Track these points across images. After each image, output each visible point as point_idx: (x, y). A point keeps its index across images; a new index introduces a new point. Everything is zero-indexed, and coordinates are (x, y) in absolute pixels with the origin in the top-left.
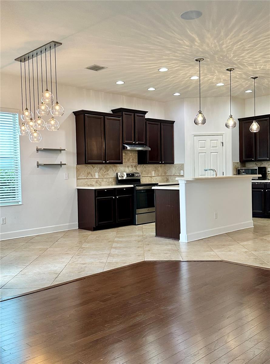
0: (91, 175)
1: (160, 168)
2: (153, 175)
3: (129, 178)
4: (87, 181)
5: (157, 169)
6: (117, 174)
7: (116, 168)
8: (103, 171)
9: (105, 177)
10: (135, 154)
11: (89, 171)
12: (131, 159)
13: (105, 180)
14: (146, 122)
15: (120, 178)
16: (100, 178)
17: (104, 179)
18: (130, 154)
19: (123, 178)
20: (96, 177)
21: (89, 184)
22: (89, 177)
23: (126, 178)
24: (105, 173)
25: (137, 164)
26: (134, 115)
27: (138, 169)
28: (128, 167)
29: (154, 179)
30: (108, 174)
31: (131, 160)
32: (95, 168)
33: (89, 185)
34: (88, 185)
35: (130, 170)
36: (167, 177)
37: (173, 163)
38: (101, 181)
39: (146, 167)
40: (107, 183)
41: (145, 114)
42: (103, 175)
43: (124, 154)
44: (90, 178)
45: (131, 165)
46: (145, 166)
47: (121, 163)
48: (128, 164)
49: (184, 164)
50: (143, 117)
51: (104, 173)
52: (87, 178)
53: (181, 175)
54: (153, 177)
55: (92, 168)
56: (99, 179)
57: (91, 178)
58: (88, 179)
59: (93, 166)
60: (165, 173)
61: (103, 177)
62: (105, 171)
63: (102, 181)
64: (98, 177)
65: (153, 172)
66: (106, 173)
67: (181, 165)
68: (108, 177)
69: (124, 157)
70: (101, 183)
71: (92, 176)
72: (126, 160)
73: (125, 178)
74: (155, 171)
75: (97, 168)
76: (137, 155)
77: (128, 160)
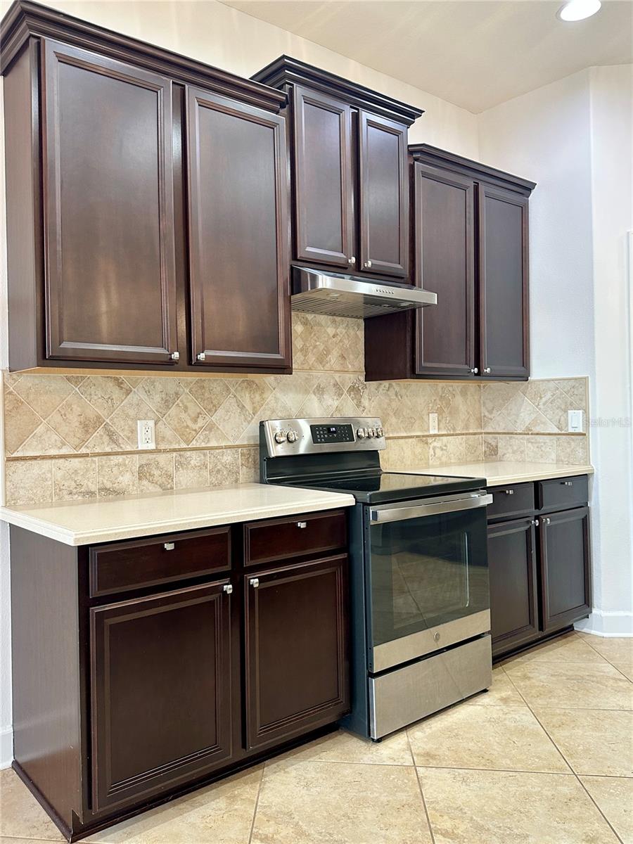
0: (111, 436)
1: (459, 400)
2: (432, 432)
3: (327, 448)
4: (76, 472)
5: (448, 404)
6: (262, 425)
7: (258, 398)
8: (186, 410)
9: (194, 444)
10: (352, 332)
11: (95, 407)
12: (335, 354)
13: (195, 458)
14: (412, 168)
15: (276, 451)
16: (165, 451)
17: (189, 453)
18: (331, 331)
19: (297, 448)
20: (142, 447)
21: (93, 488)
22: (98, 443)
23: (308, 447)
24: (195, 420)
25: (362, 378)
26: (356, 119)
27: (365, 402)
28: (320, 391)
29: (434, 448)
30: (211, 427)
31: (333, 358)
32: (138, 395)
33: (92, 493)
34: (84, 494)
35: (326, 409)
36: (489, 438)
37: (525, 377)
38: (171, 469)
39: (403, 391)
40: (206, 473)
41: (409, 124)
42: (183, 432)
43: (298, 328)
44: (97, 450)
45: (332, 382)
46: (397, 389)
47: (284, 368)
48: (320, 376)
49: (586, 378)
50: (400, 133)
51: (190, 423)
52: (84, 451)
53: (571, 430)
54: (430, 440)
55: (116, 393)
56: (162, 458)
57: (108, 450)
58: (87, 455)
59: (119, 384)
60: (481, 421)
61: (184, 446)
62: (193, 410)
63: (180, 465)
64: (152, 446)
65: (433, 417)
66: (200, 422)
67: (572, 383)
68: (213, 443)
69: (297, 343)
70: (170, 477)
71: (115, 442)
72: (312, 359)
73: (304, 446)
74: (440, 412)
75: (144, 396)
76: (361, 334)
77: (321, 359)
